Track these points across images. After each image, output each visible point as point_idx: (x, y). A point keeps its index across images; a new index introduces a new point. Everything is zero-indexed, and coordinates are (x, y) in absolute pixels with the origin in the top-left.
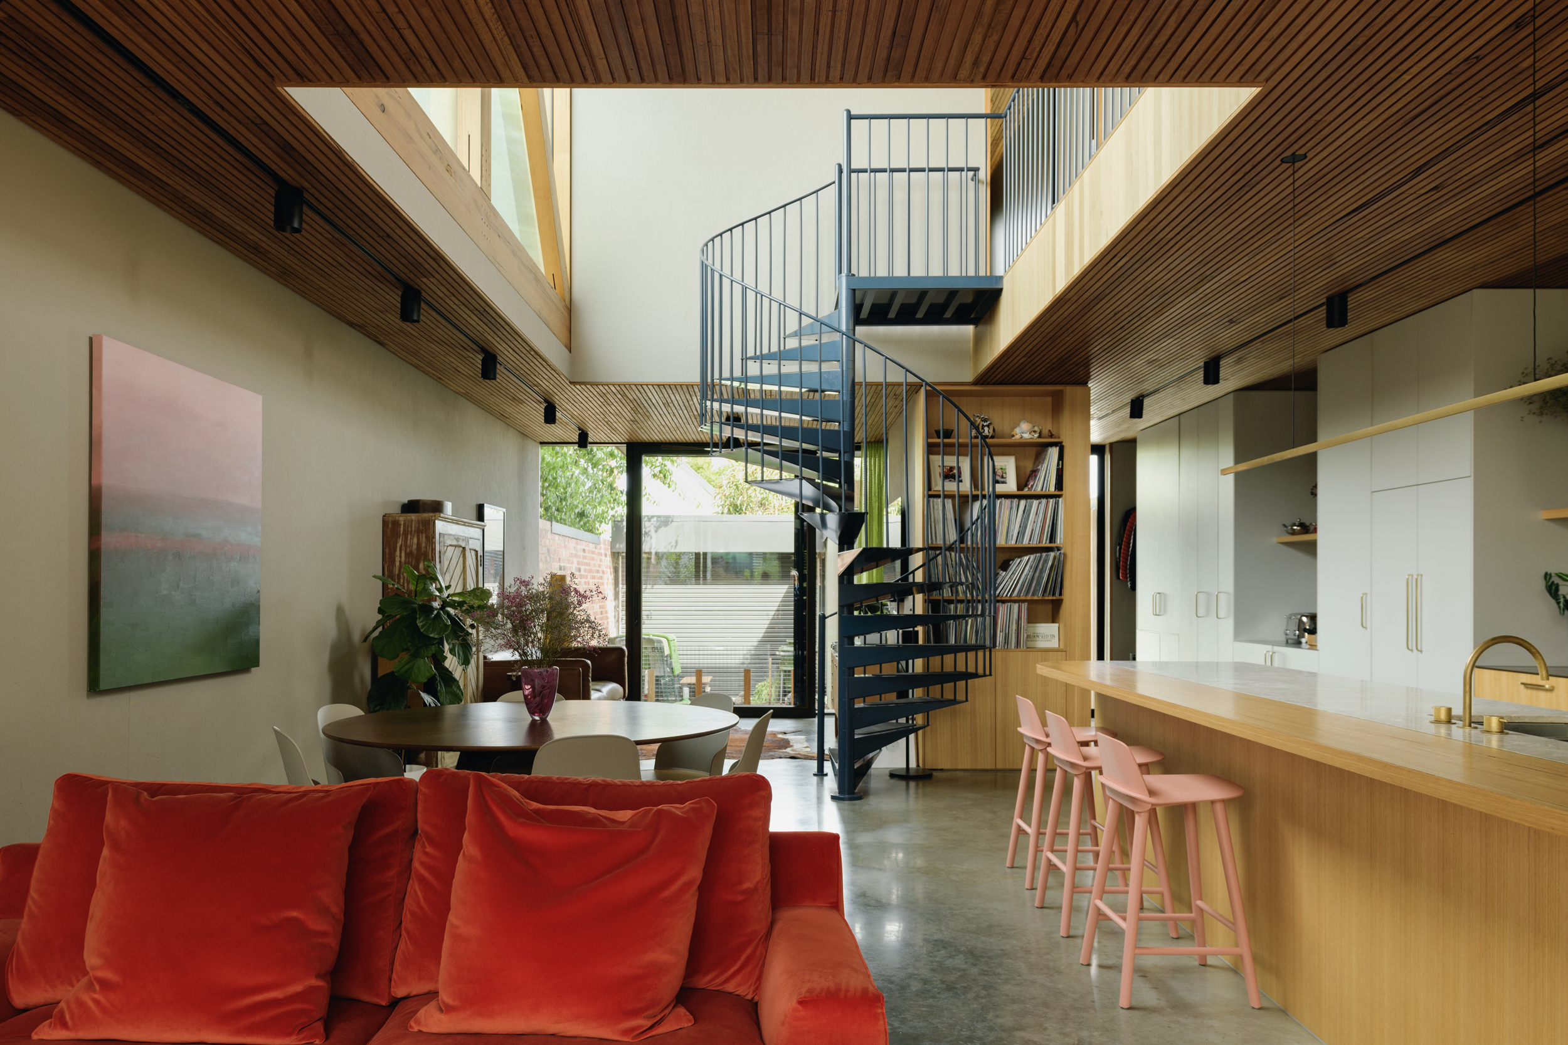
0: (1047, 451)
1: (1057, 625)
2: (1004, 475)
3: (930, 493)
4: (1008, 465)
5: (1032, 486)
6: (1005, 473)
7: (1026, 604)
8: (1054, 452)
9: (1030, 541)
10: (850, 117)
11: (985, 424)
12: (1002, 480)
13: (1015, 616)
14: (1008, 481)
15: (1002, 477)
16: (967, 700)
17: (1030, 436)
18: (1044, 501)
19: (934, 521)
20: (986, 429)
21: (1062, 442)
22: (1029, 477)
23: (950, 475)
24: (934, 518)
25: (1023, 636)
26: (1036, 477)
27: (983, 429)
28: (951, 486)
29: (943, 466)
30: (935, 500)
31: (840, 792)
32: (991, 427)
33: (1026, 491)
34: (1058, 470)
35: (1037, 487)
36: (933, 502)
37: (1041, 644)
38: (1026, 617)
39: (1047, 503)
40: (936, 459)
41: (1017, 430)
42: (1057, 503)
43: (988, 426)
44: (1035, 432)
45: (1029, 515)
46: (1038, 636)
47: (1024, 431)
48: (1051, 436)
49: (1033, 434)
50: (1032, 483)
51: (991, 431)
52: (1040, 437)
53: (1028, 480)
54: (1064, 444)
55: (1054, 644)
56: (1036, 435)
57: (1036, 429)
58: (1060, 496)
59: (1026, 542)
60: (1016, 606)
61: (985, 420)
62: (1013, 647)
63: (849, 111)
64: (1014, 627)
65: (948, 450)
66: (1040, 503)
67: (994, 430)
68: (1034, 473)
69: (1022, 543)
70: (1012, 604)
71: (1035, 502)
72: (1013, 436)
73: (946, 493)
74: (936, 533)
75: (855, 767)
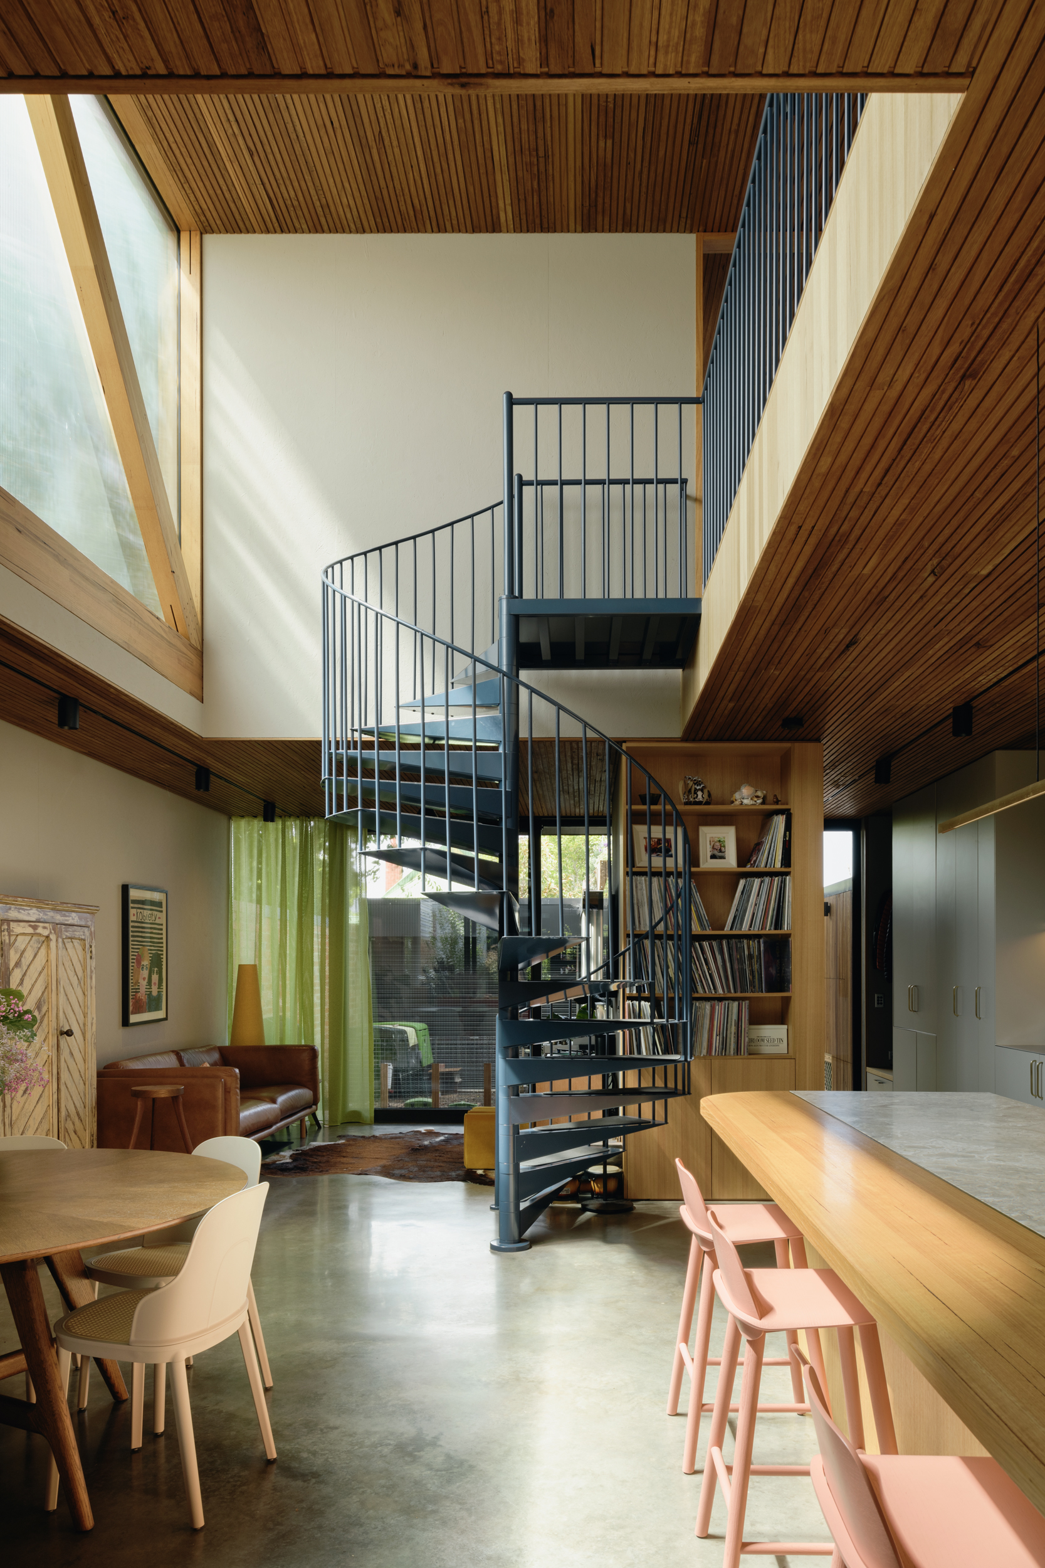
0: (772, 820)
1: (786, 1027)
2: (723, 849)
3: (635, 870)
4: (728, 836)
5: (755, 862)
6: (724, 847)
7: (747, 1002)
8: (780, 821)
9: (751, 926)
10: (511, 401)
11: (698, 788)
12: (720, 854)
13: (735, 1017)
14: (726, 856)
15: (720, 851)
16: (666, 1122)
17: (752, 802)
18: (767, 880)
19: (638, 903)
20: (700, 793)
21: (790, 809)
22: (753, 851)
23: (658, 848)
24: (638, 900)
25: (744, 1040)
26: (759, 851)
27: (695, 793)
28: (657, 862)
29: (650, 838)
30: (639, 878)
31: (502, 1240)
32: (706, 791)
33: (748, 869)
34: (785, 842)
35: (761, 863)
36: (636, 880)
37: (767, 1049)
38: (747, 1018)
39: (772, 883)
40: (641, 831)
41: (737, 796)
42: (783, 882)
43: (702, 790)
44: (757, 797)
45: (749, 897)
46: (763, 1040)
47: (746, 797)
48: (777, 802)
49: (756, 799)
50: (755, 858)
51: (706, 796)
52: (763, 803)
53: (751, 855)
54: (792, 811)
55: (782, 1048)
56: (759, 801)
57: (759, 793)
58: (788, 874)
59: (745, 929)
60: (736, 1004)
61: (698, 783)
62: (732, 1052)
63: (509, 395)
64: (733, 1029)
65: (655, 819)
66: (762, 882)
67: (709, 795)
68: (758, 846)
69: (740, 929)
70: (731, 1002)
71: (757, 881)
72: (733, 802)
73: (653, 870)
74: (639, 917)
75: (521, 1209)
